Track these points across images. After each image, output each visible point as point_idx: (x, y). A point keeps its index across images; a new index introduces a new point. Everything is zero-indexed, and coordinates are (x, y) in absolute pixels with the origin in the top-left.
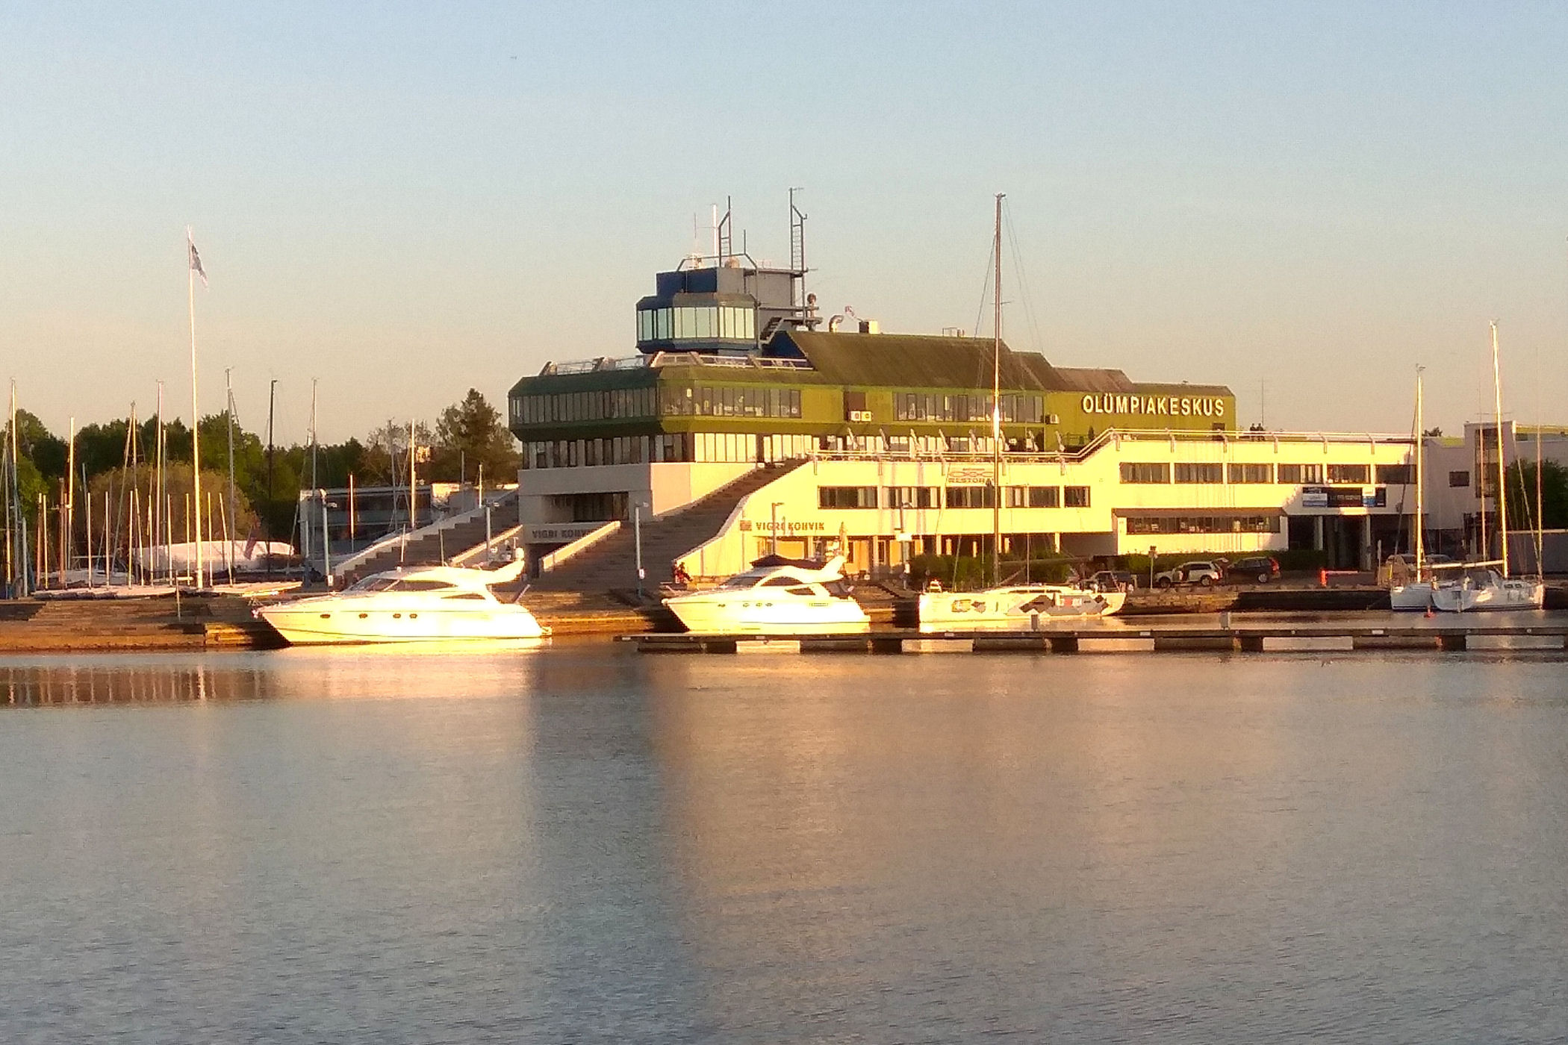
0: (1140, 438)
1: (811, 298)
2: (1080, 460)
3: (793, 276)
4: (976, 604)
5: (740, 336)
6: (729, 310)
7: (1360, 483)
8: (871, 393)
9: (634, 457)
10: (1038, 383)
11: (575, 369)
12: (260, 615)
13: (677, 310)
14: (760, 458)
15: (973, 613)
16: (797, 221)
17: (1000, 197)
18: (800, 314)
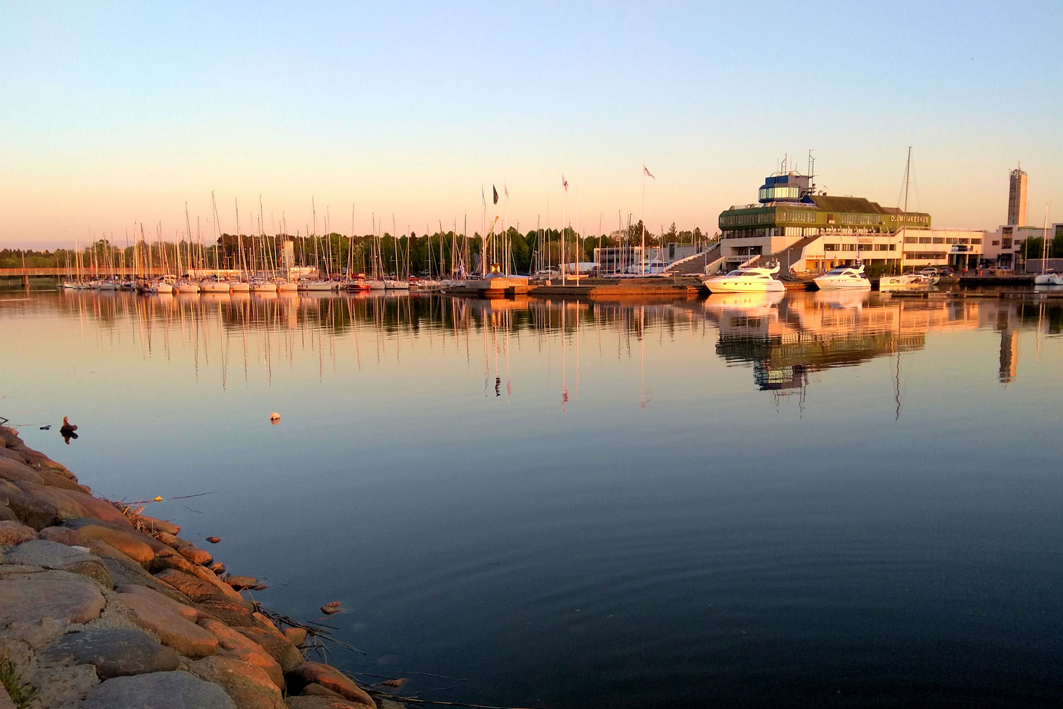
0: (909, 229)
1: (814, 185)
2: (894, 236)
3: (809, 178)
4: (897, 281)
5: (794, 197)
6: (792, 188)
7: (966, 243)
8: (835, 214)
9: (764, 235)
10: (879, 212)
11: (741, 208)
12: (704, 283)
13: (776, 189)
14: (803, 235)
15: (896, 284)
16: (811, 160)
17: (910, 148)
18: (810, 190)
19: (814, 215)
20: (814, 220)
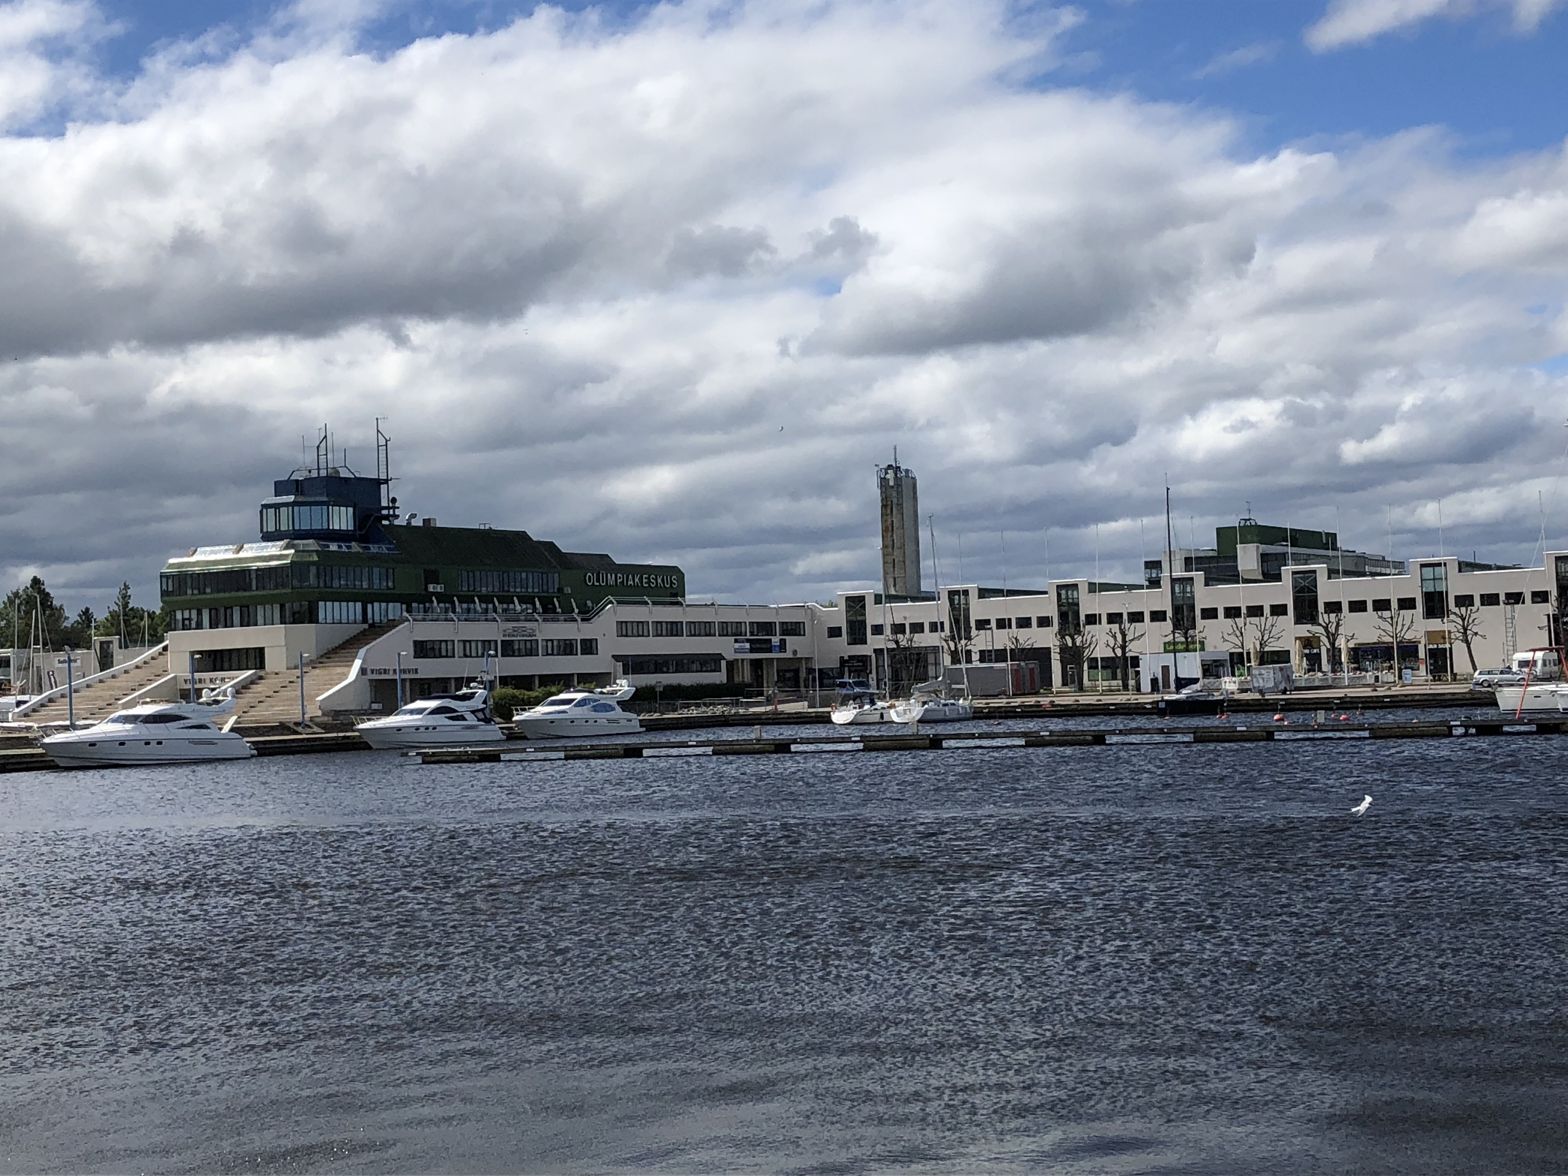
0: (629, 602)
1: (393, 500)
2: (590, 619)
3: (379, 483)
5: (344, 527)
6: (336, 508)
7: (767, 634)
8: (445, 569)
9: (267, 620)
10: (554, 563)
13: (296, 507)
14: (365, 619)
16: (382, 442)
18: (385, 512)
19: (391, 571)
20: (390, 584)
